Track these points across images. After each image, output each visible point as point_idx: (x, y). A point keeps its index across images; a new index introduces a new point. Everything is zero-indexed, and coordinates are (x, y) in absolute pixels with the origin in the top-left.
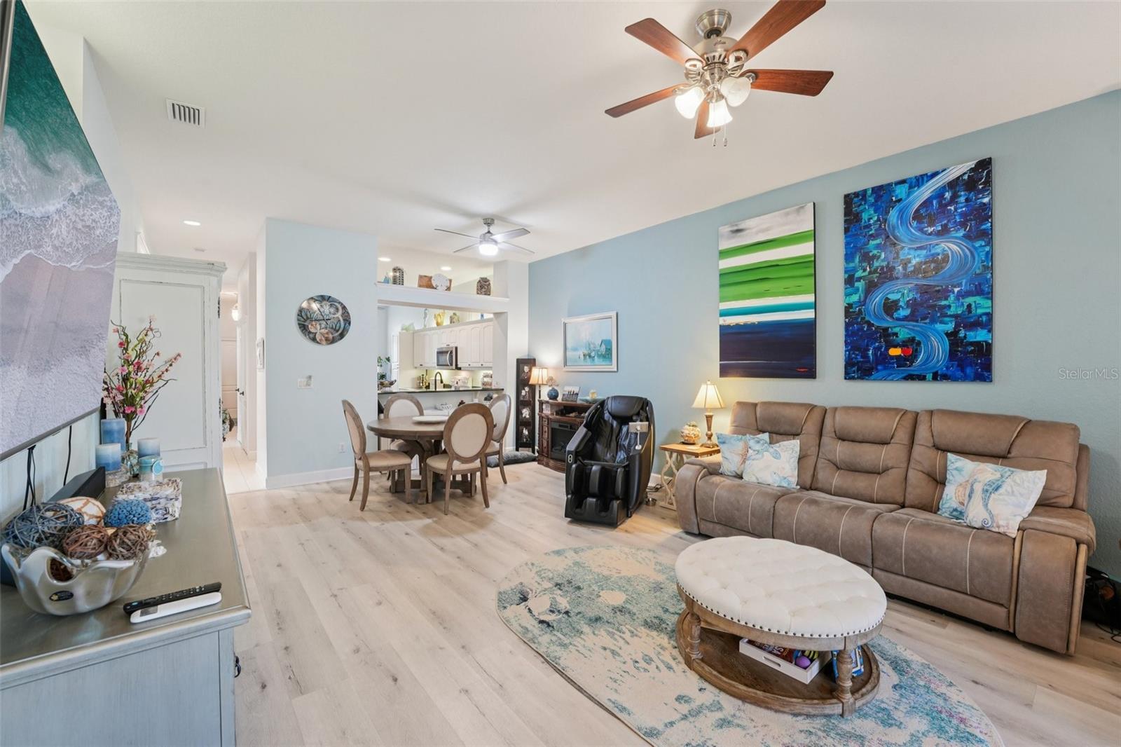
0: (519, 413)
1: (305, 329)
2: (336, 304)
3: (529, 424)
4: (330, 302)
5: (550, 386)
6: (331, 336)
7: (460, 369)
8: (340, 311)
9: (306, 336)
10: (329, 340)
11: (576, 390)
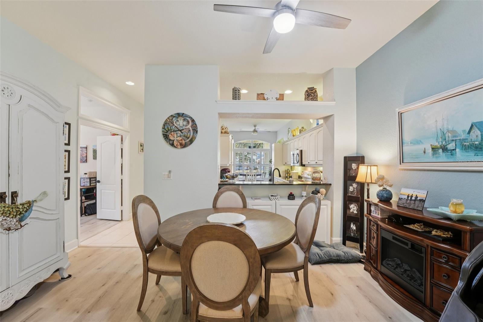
0: (346, 208)
1: (167, 138)
2: (187, 118)
3: (358, 219)
4: (184, 117)
5: (380, 186)
6: (184, 142)
7: (304, 166)
8: (191, 123)
9: (167, 142)
10: (182, 145)
11: (421, 195)
